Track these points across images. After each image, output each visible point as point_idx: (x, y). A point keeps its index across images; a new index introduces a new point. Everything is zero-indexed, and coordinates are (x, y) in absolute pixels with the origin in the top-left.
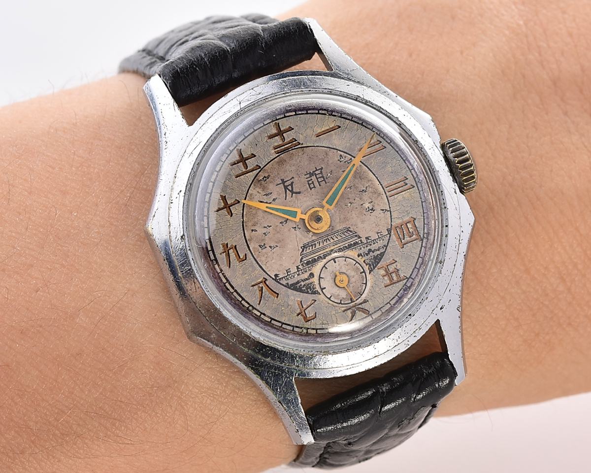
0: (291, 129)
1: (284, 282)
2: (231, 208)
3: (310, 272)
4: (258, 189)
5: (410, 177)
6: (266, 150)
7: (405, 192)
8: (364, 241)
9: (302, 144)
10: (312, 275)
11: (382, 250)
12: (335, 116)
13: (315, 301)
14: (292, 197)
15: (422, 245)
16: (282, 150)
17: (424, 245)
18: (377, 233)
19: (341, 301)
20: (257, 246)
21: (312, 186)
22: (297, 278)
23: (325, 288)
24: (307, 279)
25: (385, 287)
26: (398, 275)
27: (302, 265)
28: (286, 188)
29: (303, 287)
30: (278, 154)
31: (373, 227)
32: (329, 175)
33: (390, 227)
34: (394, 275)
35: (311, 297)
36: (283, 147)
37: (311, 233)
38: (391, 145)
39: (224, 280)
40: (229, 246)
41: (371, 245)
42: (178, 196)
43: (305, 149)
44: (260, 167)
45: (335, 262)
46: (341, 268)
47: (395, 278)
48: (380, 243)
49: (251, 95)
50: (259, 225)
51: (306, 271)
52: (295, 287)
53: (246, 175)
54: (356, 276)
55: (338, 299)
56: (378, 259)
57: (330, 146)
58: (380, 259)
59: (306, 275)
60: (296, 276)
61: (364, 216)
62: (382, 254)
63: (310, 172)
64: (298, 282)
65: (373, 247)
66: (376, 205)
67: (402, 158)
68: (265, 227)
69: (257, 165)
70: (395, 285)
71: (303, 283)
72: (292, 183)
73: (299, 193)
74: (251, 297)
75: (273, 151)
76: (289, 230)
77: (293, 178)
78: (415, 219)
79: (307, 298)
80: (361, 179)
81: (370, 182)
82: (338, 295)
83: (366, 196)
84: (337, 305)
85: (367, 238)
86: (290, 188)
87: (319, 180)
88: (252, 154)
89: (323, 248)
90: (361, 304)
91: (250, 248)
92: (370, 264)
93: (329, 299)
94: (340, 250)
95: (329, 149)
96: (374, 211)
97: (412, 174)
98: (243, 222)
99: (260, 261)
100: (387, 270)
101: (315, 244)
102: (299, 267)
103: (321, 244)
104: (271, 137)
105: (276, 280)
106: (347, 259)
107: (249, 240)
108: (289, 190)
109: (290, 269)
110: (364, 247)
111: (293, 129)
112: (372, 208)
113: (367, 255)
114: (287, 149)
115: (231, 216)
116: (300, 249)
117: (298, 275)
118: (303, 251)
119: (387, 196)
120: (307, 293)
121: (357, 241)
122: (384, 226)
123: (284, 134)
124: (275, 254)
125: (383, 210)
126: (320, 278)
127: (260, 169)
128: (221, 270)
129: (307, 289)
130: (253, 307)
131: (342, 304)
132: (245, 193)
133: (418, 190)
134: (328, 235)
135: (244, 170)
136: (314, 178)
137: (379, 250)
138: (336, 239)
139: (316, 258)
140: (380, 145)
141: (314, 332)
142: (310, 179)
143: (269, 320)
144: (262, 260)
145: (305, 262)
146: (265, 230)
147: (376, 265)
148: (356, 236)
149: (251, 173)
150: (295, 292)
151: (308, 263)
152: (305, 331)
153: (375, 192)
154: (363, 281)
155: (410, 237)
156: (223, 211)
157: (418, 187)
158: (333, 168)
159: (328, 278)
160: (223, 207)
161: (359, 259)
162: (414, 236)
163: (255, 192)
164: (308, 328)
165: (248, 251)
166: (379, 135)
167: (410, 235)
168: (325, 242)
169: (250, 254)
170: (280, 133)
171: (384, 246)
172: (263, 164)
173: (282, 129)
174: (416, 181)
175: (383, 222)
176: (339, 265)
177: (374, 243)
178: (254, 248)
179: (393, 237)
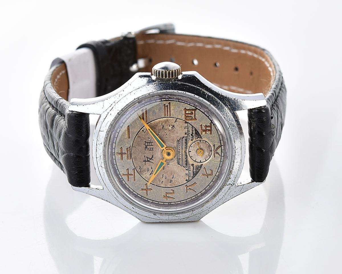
1: (191, 178)
2: (148, 188)
3: (191, 165)
4: (144, 174)
5: (164, 103)
6: (127, 163)
7: (171, 108)
8: (186, 135)
9: (131, 146)
10: (193, 165)
11: (194, 129)
12: (123, 125)
13: (205, 168)
14: (153, 160)
15: (198, 109)
17: (199, 108)
18: (185, 128)
19: (209, 156)
20: (170, 184)
21: (152, 149)
22: (191, 172)
23: (201, 161)
24: (193, 168)
25: (211, 134)
26: (208, 126)
27: (186, 167)
28: (148, 161)
29: (196, 171)
30: (131, 159)
31: (182, 129)
32: (149, 139)
33: (185, 122)
34: (207, 128)
35: (202, 169)
36: (129, 155)
37: (173, 158)
39: (180, 202)
40: (165, 195)
41: (189, 133)
42: (134, 209)
43: (133, 146)
44: (134, 169)
45: (191, 152)
46: (194, 150)
47: (209, 128)
48: (190, 129)
49: (99, 160)
50: (161, 179)
51: (190, 167)
52: (195, 174)
53: (135, 176)
54: (201, 145)
55: (208, 157)
56: (197, 133)
57: (136, 134)
58: (197, 131)
59: (192, 167)
60: (190, 172)
61: (175, 131)
62: (196, 130)
63: (145, 148)
64: (193, 172)
65: (191, 133)
66: (172, 124)
67: (154, 102)
68: (162, 177)
69: (133, 170)
70: (212, 130)
71: (195, 170)
72: (147, 157)
73: (153, 156)
74: (191, 194)
75: (129, 160)
76: (168, 167)
77: (145, 156)
78: (185, 108)
79: (202, 171)
80: (157, 126)
81: (160, 122)
82: (206, 156)
83: (166, 127)
84: (210, 159)
85: (186, 134)
86: (149, 159)
87: (150, 145)
88: (127, 170)
89: (182, 155)
90: (214, 148)
91: (170, 187)
92: (198, 137)
93: (206, 160)
94: (186, 148)
95: (137, 135)
96: (174, 126)
97: (164, 101)
98: (156, 186)
100: (204, 131)
101: (179, 158)
102: (187, 169)
103: (180, 155)
104: (122, 158)
105: (188, 181)
106: (191, 146)
107: (166, 185)
108: (150, 160)
109: (186, 174)
110: (189, 137)
111: (122, 147)
112: (173, 126)
113: (193, 137)
114: (130, 153)
115: (152, 189)
116: (179, 165)
117: (190, 171)
118: (180, 164)
119: (170, 117)
120: (200, 170)
121: (185, 139)
122: (183, 124)
123: (123, 152)
124: (177, 178)
125: (175, 122)
126: (195, 161)
127: (135, 169)
128: (174, 202)
129: (198, 169)
130: (196, 195)
131: (211, 156)
132: (143, 180)
134: (177, 151)
135: (133, 176)
136: (148, 147)
137: (193, 131)
138: (180, 146)
139: (185, 160)
140: (144, 111)
141: (218, 173)
142: (148, 149)
143: (205, 190)
144: (177, 184)
145: (185, 165)
146: (164, 178)
147: (200, 135)
148: (182, 138)
149: (135, 174)
150: (197, 175)
151: (186, 164)
152: (216, 177)
153: (166, 122)
154: (204, 142)
155: (193, 114)
156: (148, 192)
157: (171, 101)
158: (147, 136)
159: (197, 157)
160: (146, 192)
161: (194, 141)
162: (193, 112)
163: (145, 175)
164: (215, 175)
165: (171, 188)
166: (139, 109)
167: (192, 113)
168: (180, 153)
169: (172, 188)
170: (122, 154)
171: (192, 127)
172: (133, 166)
173: (120, 152)
174: (167, 101)
175: (181, 124)
176: (192, 150)
177: (189, 132)
178: (170, 185)
179: (190, 122)
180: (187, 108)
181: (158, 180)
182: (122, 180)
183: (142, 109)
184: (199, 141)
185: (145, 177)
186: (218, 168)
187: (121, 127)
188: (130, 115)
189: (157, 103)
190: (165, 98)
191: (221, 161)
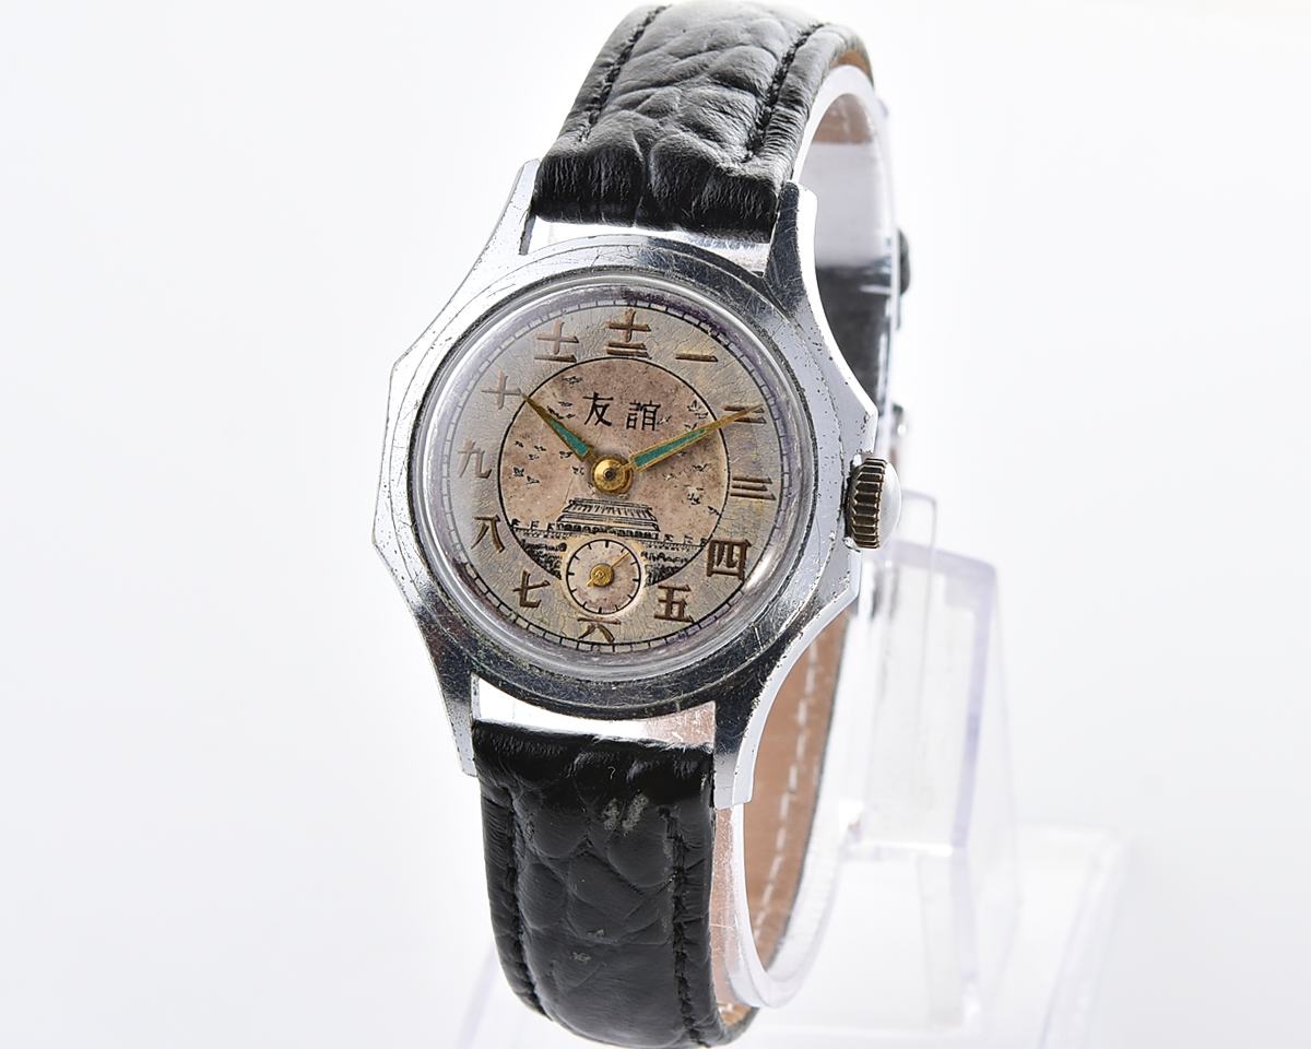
0: (646, 329)
1: (521, 535)
2: (506, 396)
3: (562, 541)
4: (555, 390)
5: (777, 482)
6: (596, 341)
7: (755, 500)
8: (662, 538)
9: (651, 358)
10: (563, 547)
11: (679, 564)
12: (719, 341)
13: (549, 584)
14: (596, 424)
15: (741, 586)
16: (617, 351)
17: (743, 588)
18: (686, 537)
19: (585, 603)
20: (511, 467)
21: (632, 423)
22: (540, 540)
23: (573, 574)
24: (553, 549)
25: (656, 617)
26: (681, 612)
27: (558, 526)
28: (595, 407)
29: (542, 557)
30: (609, 356)
31: (684, 526)
32: (664, 420)
33: (707, 538)
34: (676, 608)
35: (546, 576)
36: (622, 350)
37: (594, 489)
38: (775, 424)
39: (445, 491)
40: (475, 448)
41: (667, 548)
42: (444, 342)
43: (651, 366)
44: (575, 361)
45: (607, 546)
46: (611, 558)
47: (675, 613)
48: (682, 553)
49: (619, 254)
50: (530, 440)
51: (558, 538)
52: (532, 551)
53: (551, 362)
54: (625, 581)
55: (583, 599)
56: (665, 573)
57: (688, 382)
58: (674, 573)
59: (556, 543)
60: (541, 536)
61: (680, 503)
62: (676, 570)
63: (639, 404)
64: (539, 547)
65: (668, 553)
66: (705, 496)
68: (536, 447)
69: (573, 356)
70: (670, 622)
71: (545, 552)
72: (607, 405)
73: (609, 424)
74: (467, 532)
75: (605, 348)
76: (567, 469)
77: (612, 399)
78: (750, 545)
79: (538, 574)
80: (705, 450)
81: (715, 461)
82: (586, 594)
83: (698, 477)
84: (574, 603)
85: (667, 537)
86: (600, 410)
87: (647, 421)
88: (575, 337)
89: (600, 518)
90: (609, 622)
91: (502, 466)
92: (651, 574)
93: (571, 592)
94: (622, 533)
95: (683, 384)
96: (698, 503)
97: (782, 480)
98: (511, 425)
99: (505, 490)
100: (669, 595)
101: (591, 507)
102: (553, 526)
103: (600, 511)
104: (614, 326)
105: (511, 526)
106: (625, 550)
107: (507, 455)
108: (597, 413)
109: (538, 522)
110: (656, 547)
111: (650, 330)
112: (698, 499)
113: (654, 559)
114: (627, 354)
115: (500, 408)
116: (567, 501)
118: (571, 505)
119: (727, 492)
120: (545, 568)
121: (651, 532)
122: (700, 532)
123: (634, 332)
124: (528, 492)
125: (711, 509)
126: (574, 556)
127: (573, 364)
128: (448, 475)
129: (547, 562)
130: (462, 546)
131: (584, 608)
132: (535, 386)
133: (780, 506)
135: (552, 354)
136: (640, 413)
137: (674, 561)
138: (629, 515)
139: (582, 526)
140: (760, 415)
142: (634, 412)
143: (475, 576)
144: (507, 489)
145: (565, 524)
146: (534, 452)
147: (659, 581)
148: (654, 525)
149: (559, 363)
150: (528, 558)
151: (568, 527)
152: (513, 617)
153: (715, 478)
154: (631, 592)
155: (729, 566)
156: (493, 395)
157: (780, 502)
158: (674, 414)
159: (585, 563)
160: (496, 390)
161: (641, 560)
162: (735, 569)
163: (549, 392)
164: (519, 616)
165: (496, 469)
166: (766, 400)
167: (730, 564)
168: (606, 511)
169: (496, 473)
170: (629, 327)
171: (686, 559)
172: (582, 359)
173: (635, 323)
174: (782, 493)
175: (701, 525)
176: (610, 552)
177: (673, 549)
178: (505, 468)
179: (705, 554)
180: (749, 550)
181: (529, 430)
182: (545, 318)
183: (765, 407)
184: (638, 577)
185: (543, 392)
186: (542, 625)
187: (715, 338)
188: (750, 369)
189: (779, 459)
190: (790, 485)
191: (562, 638)
